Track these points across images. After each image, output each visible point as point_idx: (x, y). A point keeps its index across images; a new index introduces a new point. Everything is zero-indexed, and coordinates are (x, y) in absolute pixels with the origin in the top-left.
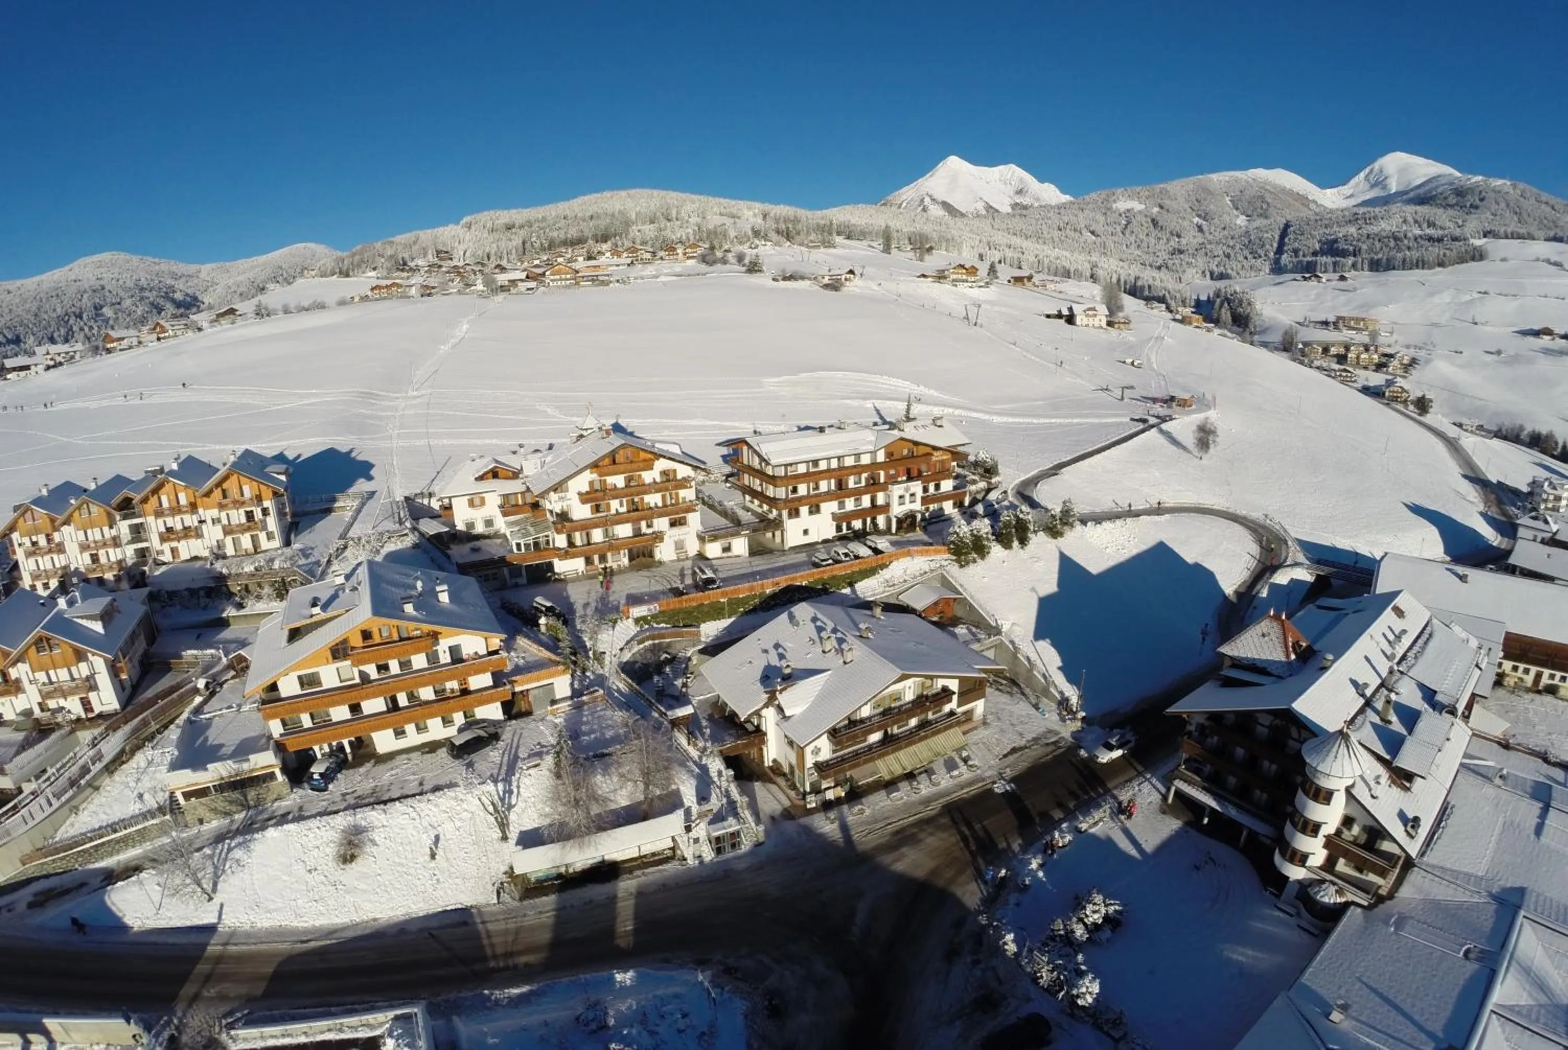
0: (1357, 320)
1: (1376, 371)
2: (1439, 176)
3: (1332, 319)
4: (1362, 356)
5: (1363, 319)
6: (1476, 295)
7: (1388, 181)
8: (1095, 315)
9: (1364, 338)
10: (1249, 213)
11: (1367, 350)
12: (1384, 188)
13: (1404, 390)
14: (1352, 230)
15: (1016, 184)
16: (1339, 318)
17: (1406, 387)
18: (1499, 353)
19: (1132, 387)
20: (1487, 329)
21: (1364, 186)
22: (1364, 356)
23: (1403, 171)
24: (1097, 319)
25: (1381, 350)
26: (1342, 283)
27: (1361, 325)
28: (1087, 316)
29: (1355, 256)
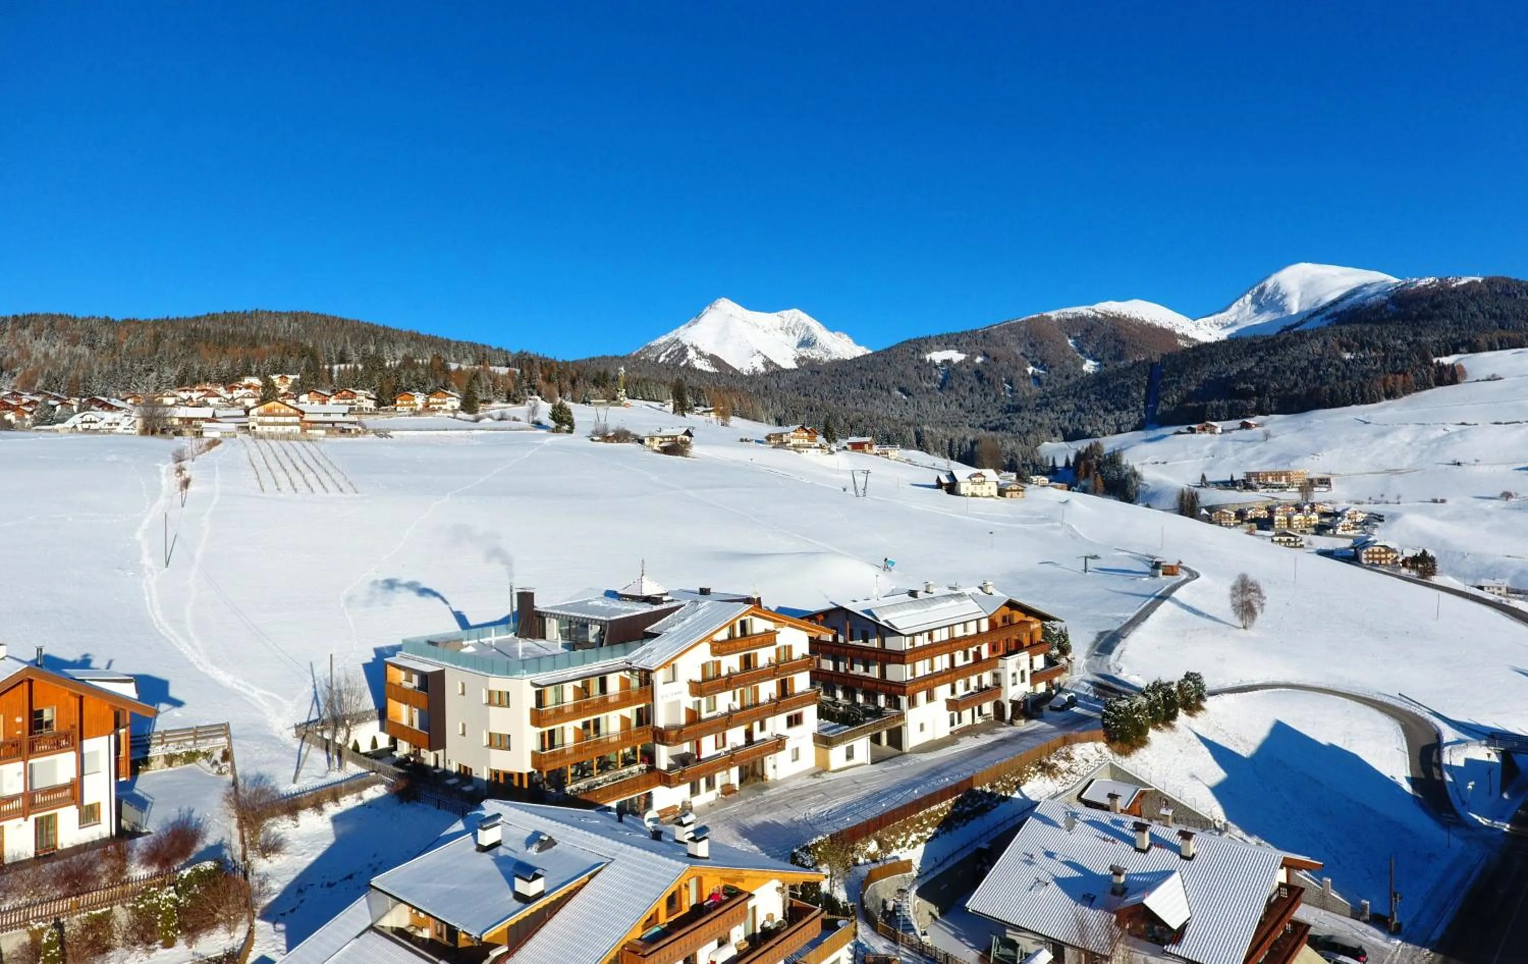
0: (1278, 475)
1: (1318, 534)
2: (1366, 285)
3: (1239, 476)
4: (1296, 517)
5: (1286, 474)
6: (1452, 429)
7: (1287, 300)
8: (983, 482)
9: (1292, 495)
10: (1099, 355)
11: (1299, 509)
12: (1282, 309)
13: (1388, 550)
14: (1249, 364)
15: (801, 334)
16: (1249, 475)
17: (1391, 545)
18: (1507, 495)
19: (1095, 557)
20: (1482, 469)
21: (1250, 309)
22: (1297, 517)
23: (1308, 285)
24: (987, 485)
25: (1320, 508)
26: (1245, 431)
27: (1284, 482)
28: (974, 483)
29: (1259, 396)
